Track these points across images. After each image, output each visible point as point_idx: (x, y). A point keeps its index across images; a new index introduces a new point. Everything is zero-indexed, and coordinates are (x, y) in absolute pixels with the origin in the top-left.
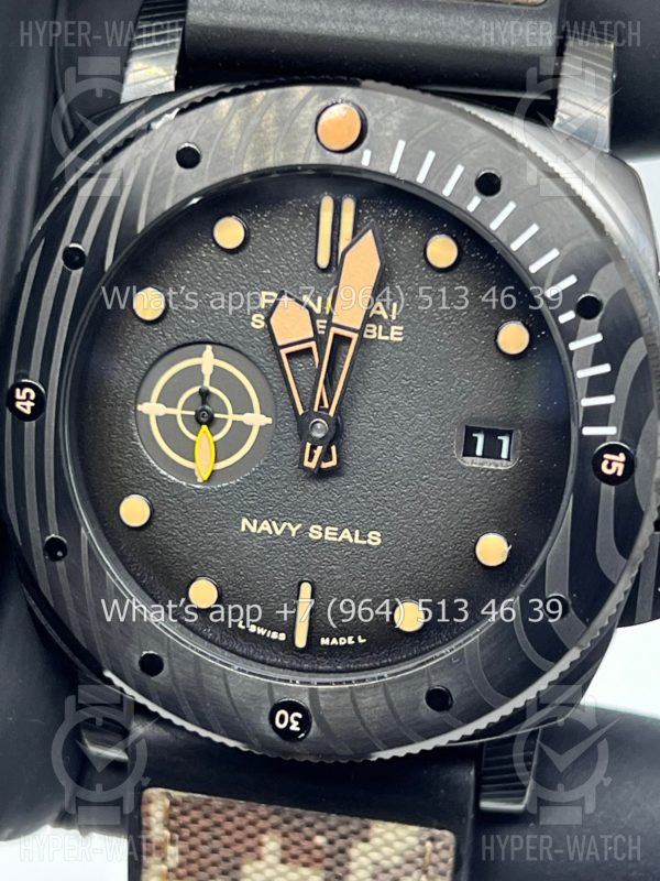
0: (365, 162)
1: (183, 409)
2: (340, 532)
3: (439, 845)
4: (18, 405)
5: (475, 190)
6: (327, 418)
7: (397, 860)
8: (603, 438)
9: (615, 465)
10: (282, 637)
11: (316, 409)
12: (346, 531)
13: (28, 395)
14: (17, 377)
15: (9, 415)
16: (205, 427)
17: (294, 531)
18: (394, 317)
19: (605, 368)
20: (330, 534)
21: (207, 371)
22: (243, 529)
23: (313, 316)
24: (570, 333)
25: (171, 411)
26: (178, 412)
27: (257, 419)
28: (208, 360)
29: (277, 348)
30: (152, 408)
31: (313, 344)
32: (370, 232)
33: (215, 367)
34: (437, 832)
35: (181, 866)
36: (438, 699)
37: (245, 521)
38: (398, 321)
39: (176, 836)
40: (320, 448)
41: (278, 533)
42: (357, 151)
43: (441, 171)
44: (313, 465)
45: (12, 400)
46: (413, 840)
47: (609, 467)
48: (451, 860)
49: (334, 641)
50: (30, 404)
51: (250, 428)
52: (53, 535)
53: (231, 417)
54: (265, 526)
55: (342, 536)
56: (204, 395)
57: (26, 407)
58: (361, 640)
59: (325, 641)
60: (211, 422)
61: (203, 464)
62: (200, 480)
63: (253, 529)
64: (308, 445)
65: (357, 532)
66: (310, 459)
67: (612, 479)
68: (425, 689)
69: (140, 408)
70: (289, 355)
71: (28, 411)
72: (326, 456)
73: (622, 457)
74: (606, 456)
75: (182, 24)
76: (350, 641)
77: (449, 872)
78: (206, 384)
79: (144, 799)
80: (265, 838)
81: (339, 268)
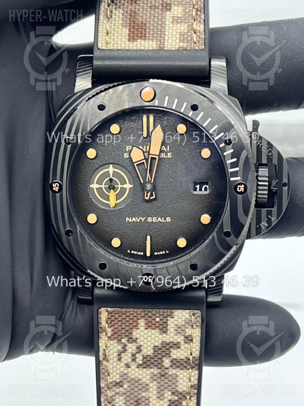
0: (156, 104)
1: (105, 185)
2: (157, 219)
3: (196, 316)
4: (54, 189)
5: (191, 110)
6: (151, 183)
7: (183, 323)
8: (237, 181)
9: (241, 188)
10: (142, 254)
11: (147, 181)
12: (159, 218)
13: (57, 185)
14: (52, 180)
15: (51, 192)
16: (112, 190)
17: (143, 220)
18: (168, 150)
19: (235, 160)
20: (154, 220)
21: (111, 173)
22: (127, 221)
23: (144, 152)
24: (223, 150)
25: (101, 186)
26: (103, 186)
27: (128, 186)
28: (111, 169)
29: (133, 163)
30: (94, 186)
31: (144, 161)
32: (159, 125)
33: (113, 171)
34: (195, 311)
35: (112, 335)
36: (194, 267)
37: (127, 218)
38: (170, 151)
39: (110, 325)
40: (149, 193)
41: (138, 221)
42: (154, 101)
43: (180, 105)
44: (148, 198)
45: (51, 187)
46: (187, 316)
47: (239, 189)
48: (200, 320)
49: (159, 253)
50: (57, 188)
51: (126, 189)
52: (68, 229)
53: (120, 186)
54: (134, 219)
55: (158, 220)
56: (111, 180)
57: (56, 189)
58: (167, 252)
59: (156, 254)
60: (114, 188)
61: (113, 202)
62: (112, 207)
63: (130, 221)
64: (146, 192)
65: (163, 218)
66: (147, 197)
67: (241, 193)
68: (189, 264)
69: (91, 186)
70: (137, 165)
71: (57, 190)
72: (152, 195)
73: (243, 186)
74: (238, 186)
75: (92, 66)
76: (164, 252)
77: (200, 325)
78: (111, 176)
79: (99, 312)
80: (140, 321)
81: (150, 137)
